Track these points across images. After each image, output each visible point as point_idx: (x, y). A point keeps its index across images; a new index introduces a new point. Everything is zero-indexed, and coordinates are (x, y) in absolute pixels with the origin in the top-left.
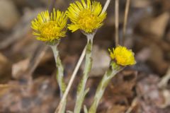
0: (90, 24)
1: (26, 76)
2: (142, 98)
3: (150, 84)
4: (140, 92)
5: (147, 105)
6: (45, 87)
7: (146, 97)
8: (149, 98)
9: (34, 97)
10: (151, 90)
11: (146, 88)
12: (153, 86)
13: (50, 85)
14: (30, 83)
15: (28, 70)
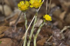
0: (37, 5)
1: (14, 25)
2: (54, 36)
3: (57, 32)
4: (53, 34)
5: (55, 38)
6: (20, 30)
7: (55, 36)
8: (56, 36)
9: (16, 33)
10: (57, 33)
11: (55, 33)
12: (58, 32)
13: (22, 29)
14: (15, 28)
15: (15, 24)
